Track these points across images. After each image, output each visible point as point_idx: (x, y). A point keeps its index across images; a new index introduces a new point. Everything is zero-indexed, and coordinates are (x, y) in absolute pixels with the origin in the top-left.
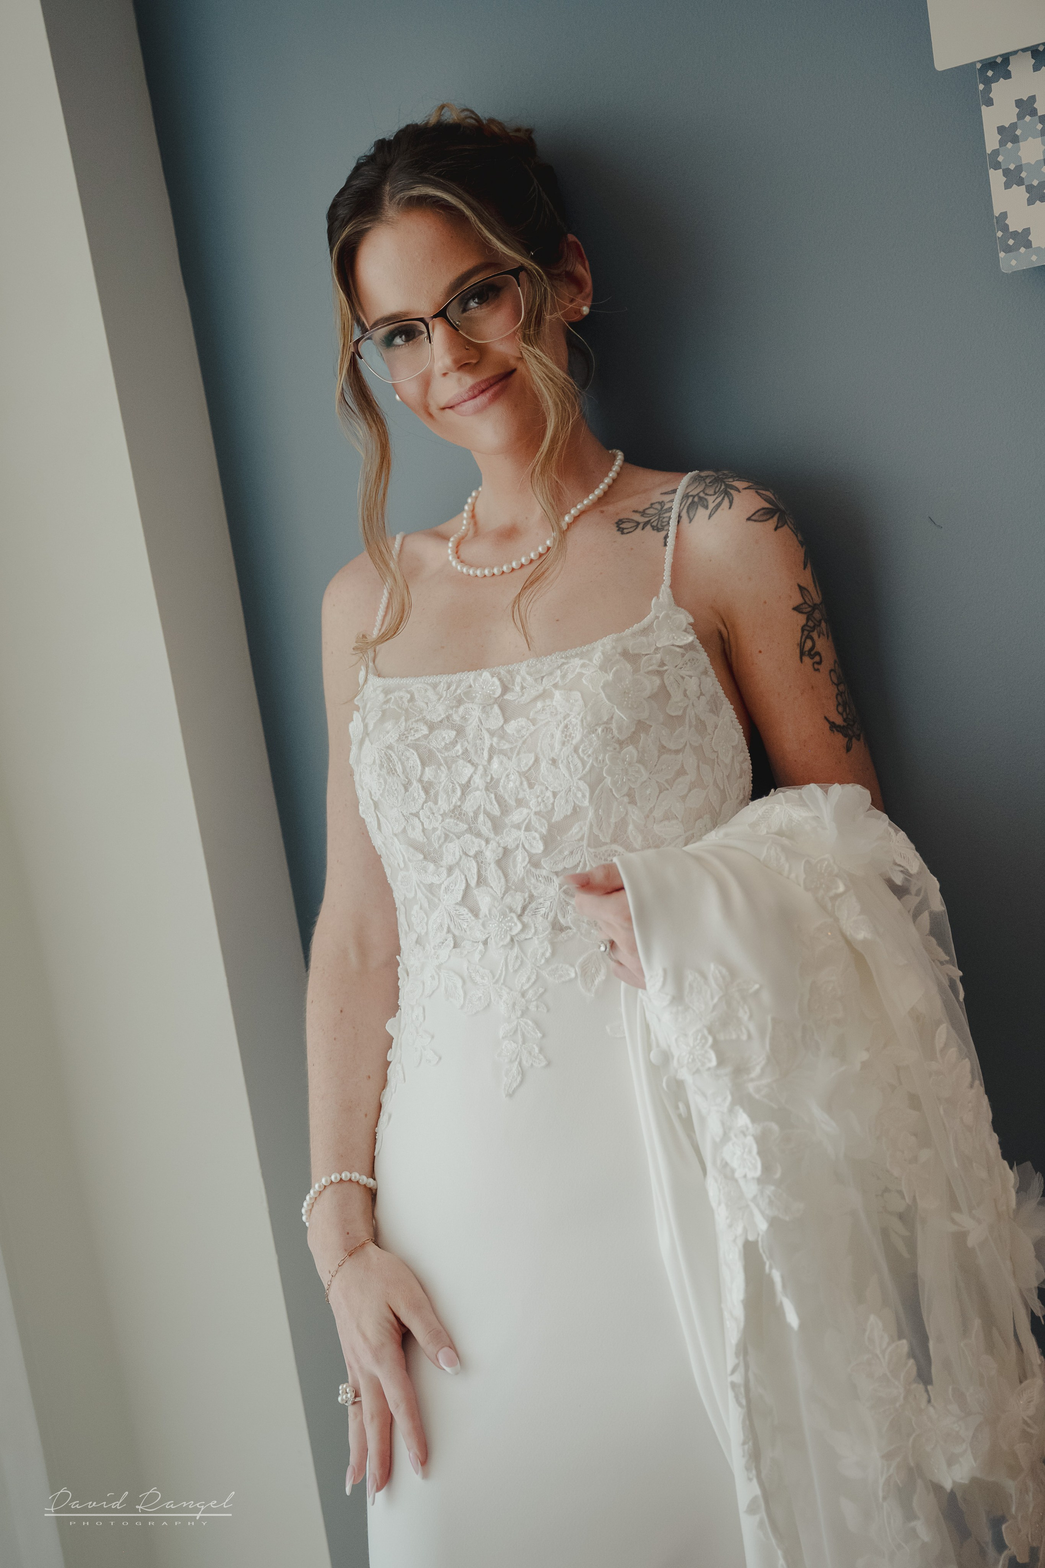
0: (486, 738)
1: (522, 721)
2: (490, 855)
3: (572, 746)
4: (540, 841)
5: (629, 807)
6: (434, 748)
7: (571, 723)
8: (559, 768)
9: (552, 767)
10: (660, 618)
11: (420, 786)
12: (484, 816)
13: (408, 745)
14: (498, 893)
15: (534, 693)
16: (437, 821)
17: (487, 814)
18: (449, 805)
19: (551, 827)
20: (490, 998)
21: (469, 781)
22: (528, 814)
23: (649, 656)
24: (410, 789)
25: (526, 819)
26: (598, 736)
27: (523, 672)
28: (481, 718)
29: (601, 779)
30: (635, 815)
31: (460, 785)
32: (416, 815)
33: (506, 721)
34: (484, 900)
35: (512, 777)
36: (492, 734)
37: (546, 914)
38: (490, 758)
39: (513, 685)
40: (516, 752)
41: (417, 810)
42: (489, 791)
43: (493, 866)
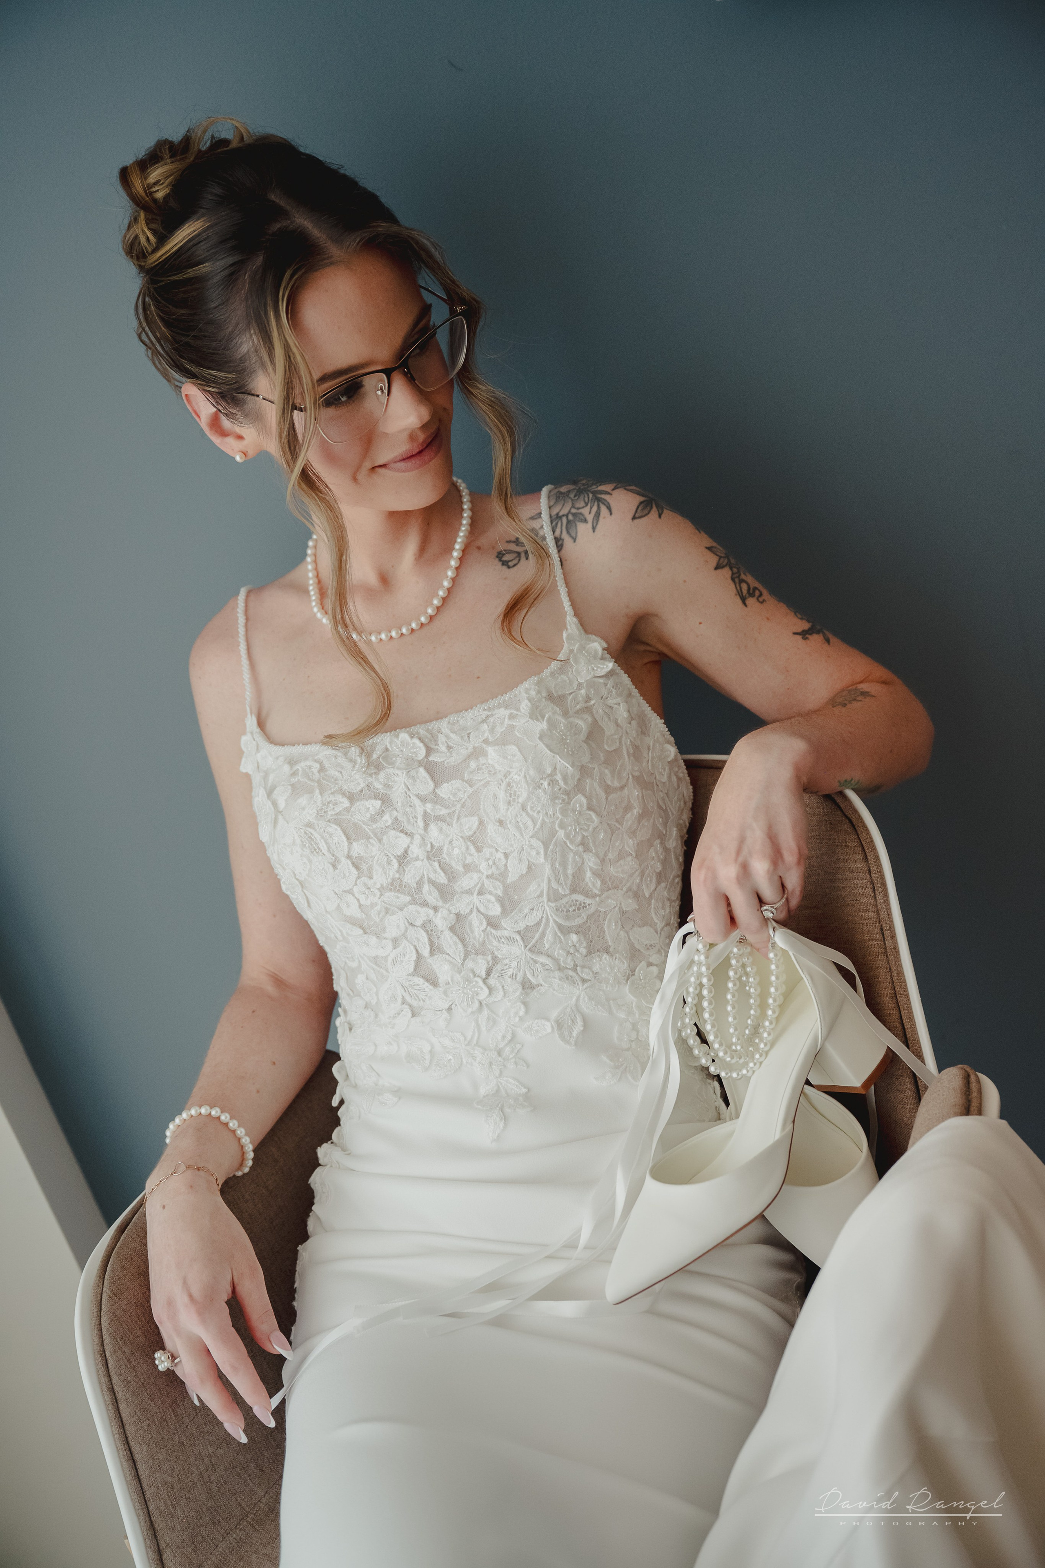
0: (417, 805)
1: (456, 783)
2: (441, 921)
3: (519, 805)
4: (496, 903)
5: (585, 856)
6: (359, 820)
7: (513, 780)
8: (508, 828)
9: (500, 828)
10: (575, 651)
11: (349, 863)
12: (429, 886)
13: (329, 821)
14: (458, 959)
15: (464, 752)
16: (375, 896)
17: (432, 882)
18: (387, 879)
19: (506, 888)
20: (462, 1061)
21: (406, 851)
22: (480, 879)
23: (573, 694)
24: (339, 867)
25: (478, 884)
26: (544, 791)
27: (445, 730)
28: (408, 784)
29: (553, 833)
30: (591, 862)
31: (395, 857)
32: (350, 892)
33: (437, 784)
34: (442, 969)
35: (455, 843)
36: (423, 799)
37: (514, 975)
38: (426, 826)
39: (437, 744)
40: (456, 816)
41: (351, 887)
42: (431, 859)
43: (447, 934)
